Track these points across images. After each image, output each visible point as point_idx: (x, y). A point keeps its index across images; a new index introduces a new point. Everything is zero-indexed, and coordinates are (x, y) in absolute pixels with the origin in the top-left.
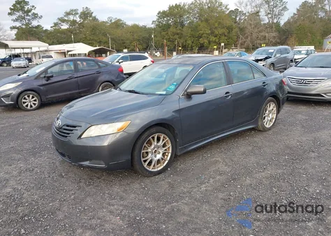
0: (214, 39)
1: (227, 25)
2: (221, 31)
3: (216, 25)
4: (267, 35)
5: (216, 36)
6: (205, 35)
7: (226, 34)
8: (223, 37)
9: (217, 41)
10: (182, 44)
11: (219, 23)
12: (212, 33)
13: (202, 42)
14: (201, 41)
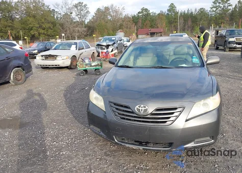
0: (43, 31)
1: (52, 21)
2: (47, 25)
3: (43, 20)
4: (79, 29)
5: (44, 29)
6: (35, 28)
7: (52, 27)
8: (50, 30)
9: (46, 33)
10: (15, 35)
11: (45, 19)
12: (40, 27)
13: (33, 34)
14: (32, 32)
